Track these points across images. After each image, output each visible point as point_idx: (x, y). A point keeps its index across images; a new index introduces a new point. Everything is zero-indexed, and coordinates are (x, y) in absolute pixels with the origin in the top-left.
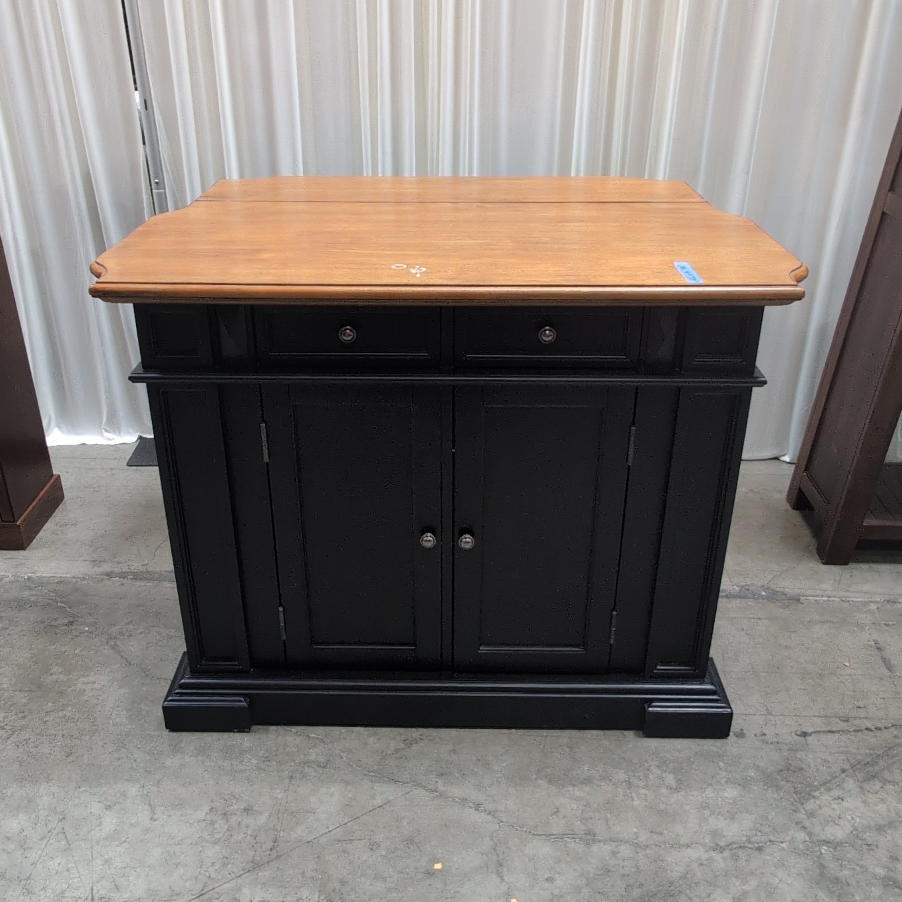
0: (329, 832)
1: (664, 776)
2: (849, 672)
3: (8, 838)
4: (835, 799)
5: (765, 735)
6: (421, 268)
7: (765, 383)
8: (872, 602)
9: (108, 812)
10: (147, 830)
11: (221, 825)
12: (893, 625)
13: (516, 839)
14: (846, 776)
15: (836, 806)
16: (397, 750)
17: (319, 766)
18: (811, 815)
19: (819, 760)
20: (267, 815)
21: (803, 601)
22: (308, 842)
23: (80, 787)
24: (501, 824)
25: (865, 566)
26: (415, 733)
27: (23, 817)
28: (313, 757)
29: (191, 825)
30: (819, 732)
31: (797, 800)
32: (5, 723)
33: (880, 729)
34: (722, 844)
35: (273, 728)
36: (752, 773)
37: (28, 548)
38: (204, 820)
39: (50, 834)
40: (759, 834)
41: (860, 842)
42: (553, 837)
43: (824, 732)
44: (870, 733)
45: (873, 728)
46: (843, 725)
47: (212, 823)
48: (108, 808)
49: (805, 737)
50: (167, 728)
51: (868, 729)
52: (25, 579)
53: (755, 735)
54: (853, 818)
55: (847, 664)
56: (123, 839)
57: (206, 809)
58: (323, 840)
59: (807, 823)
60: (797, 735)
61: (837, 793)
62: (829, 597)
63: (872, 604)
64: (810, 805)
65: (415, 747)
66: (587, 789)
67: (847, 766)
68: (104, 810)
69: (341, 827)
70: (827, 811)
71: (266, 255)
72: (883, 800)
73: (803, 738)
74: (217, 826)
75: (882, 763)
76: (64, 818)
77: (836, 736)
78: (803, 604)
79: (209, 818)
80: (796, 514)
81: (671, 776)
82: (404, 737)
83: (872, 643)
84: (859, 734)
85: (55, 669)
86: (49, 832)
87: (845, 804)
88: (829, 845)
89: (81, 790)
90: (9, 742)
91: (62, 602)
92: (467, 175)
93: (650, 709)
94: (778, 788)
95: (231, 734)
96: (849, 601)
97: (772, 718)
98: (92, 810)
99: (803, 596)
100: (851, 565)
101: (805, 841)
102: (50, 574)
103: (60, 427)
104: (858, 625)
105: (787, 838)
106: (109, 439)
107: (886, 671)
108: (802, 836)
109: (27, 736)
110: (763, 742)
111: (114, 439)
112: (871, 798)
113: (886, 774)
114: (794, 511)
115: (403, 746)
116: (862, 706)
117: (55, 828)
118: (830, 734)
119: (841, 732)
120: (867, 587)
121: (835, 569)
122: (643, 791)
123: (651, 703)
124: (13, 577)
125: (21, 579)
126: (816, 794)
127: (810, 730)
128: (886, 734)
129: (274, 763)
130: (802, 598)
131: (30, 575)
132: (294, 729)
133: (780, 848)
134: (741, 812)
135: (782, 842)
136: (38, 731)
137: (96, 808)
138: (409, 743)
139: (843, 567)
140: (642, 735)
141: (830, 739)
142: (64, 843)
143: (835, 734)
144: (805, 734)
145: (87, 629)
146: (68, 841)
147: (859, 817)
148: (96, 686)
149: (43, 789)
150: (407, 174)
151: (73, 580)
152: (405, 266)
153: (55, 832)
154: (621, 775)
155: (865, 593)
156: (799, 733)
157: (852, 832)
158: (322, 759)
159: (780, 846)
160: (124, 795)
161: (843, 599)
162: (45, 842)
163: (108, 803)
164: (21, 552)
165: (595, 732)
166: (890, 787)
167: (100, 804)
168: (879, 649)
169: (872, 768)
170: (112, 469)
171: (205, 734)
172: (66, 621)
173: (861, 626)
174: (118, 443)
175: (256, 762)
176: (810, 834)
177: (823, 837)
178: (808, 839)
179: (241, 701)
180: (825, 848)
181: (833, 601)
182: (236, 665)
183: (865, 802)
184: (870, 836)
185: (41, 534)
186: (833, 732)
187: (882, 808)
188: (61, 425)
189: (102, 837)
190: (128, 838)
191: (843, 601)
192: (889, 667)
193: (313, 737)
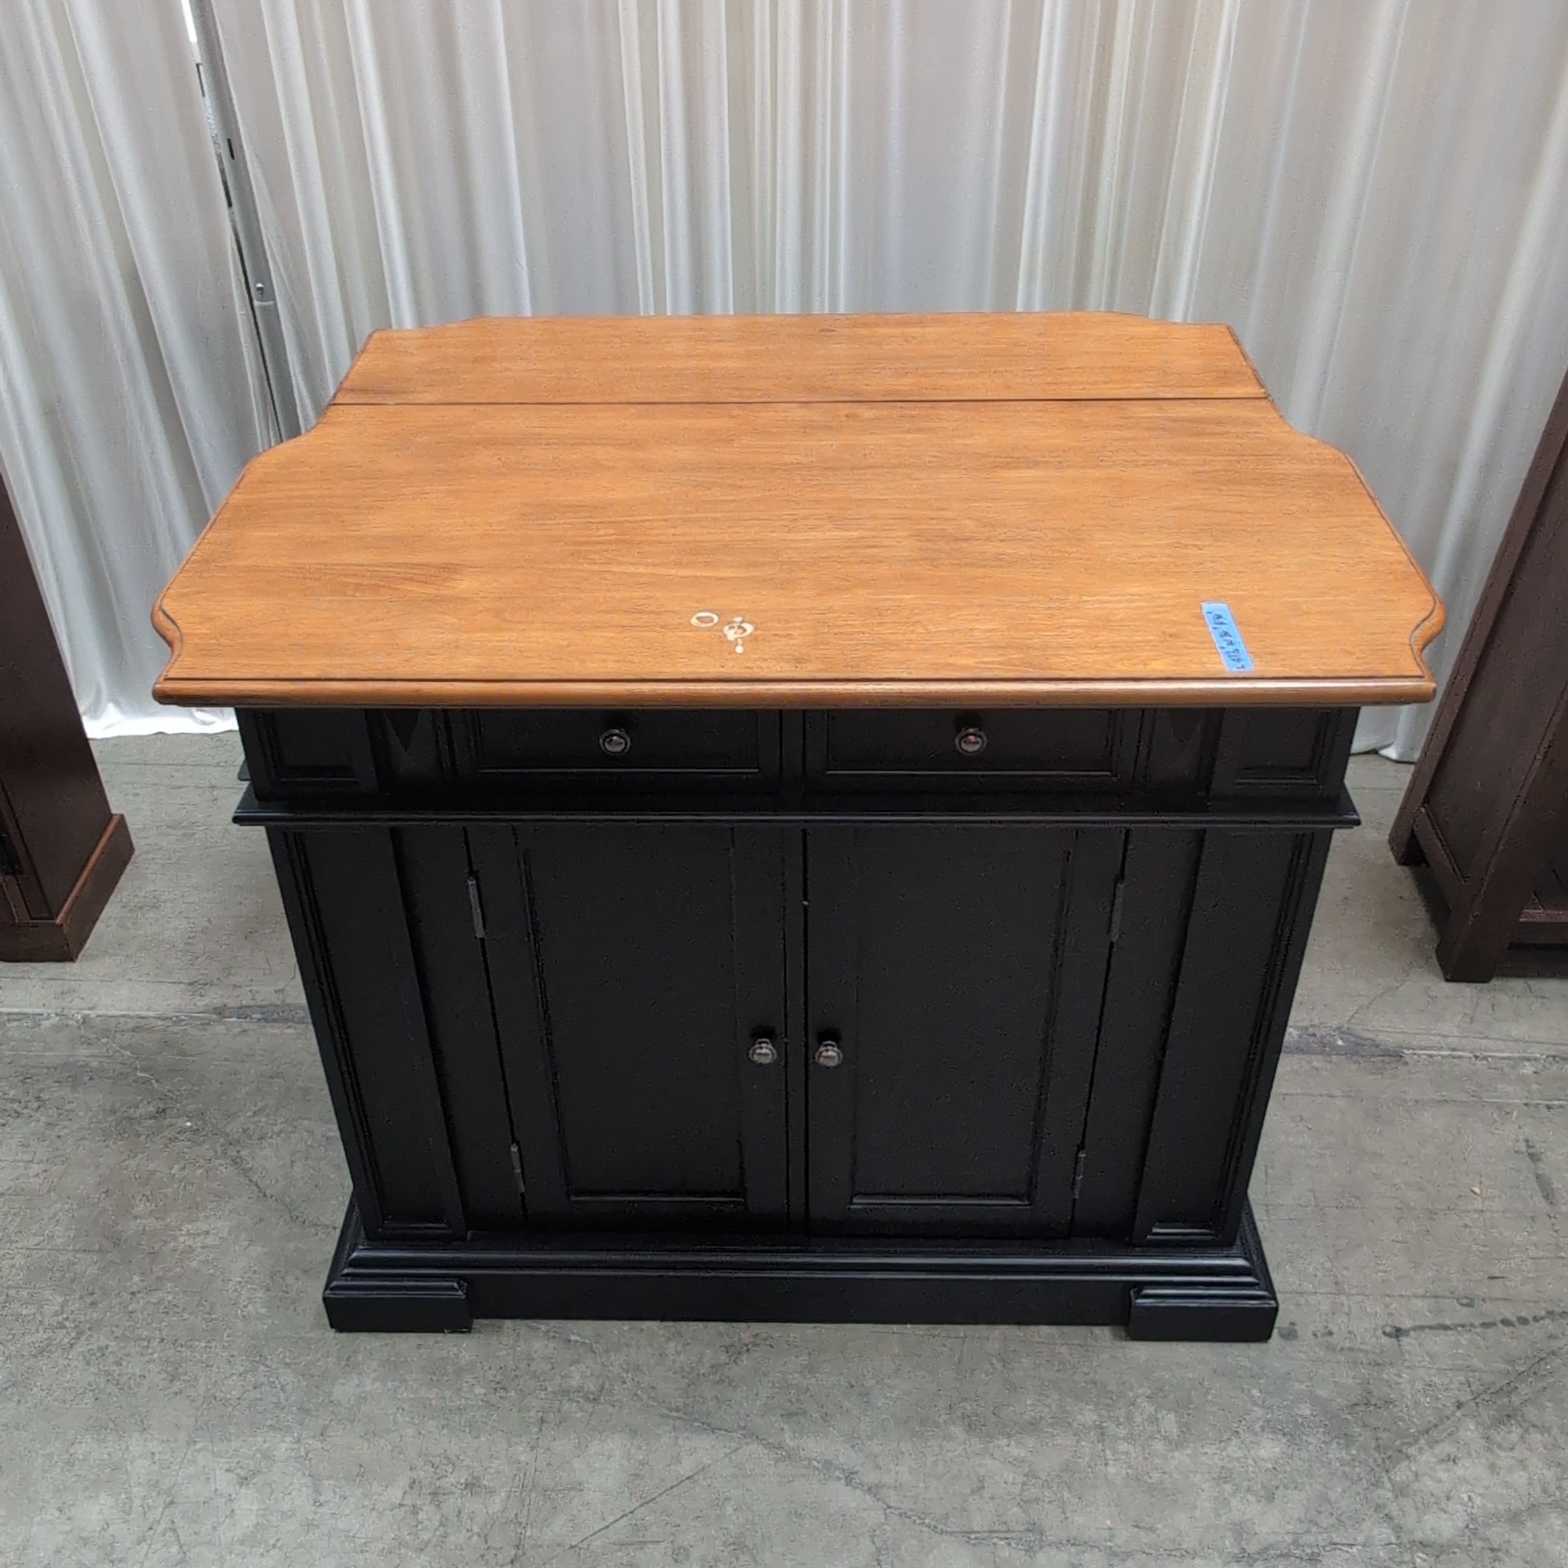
0: (607, 1527)
1: (1160, 1416)
2: (1478, 1205)
3: (85, 1541)
4: (1442, 1461)
5: (1330, 1333)
6: (745, 625)
7: (1358, 823)
8: (1528, 1059)
9: (243, 1491)
10: (309, 1526)
11: (428, 1513)
12: (1561, 1106)
13: (914, 1542)
14: (1464, 1415)
15: (1443, 1476)
16: (715, 1367)
17: (587, 1399)
18: (1401, 1491)
19: (1419, 1385)
20: (503, 1494)
21: (1408, 1060)
22: (572, 1547)
23: (195, 1442)
24: (888, 1511)
25: (1518, 984)
26: (744, 1331)
27: (105, 1499)
28: (575, 1382)
29: (381, 1514)
30: (1422, 1328)
31: (1380, 1461)
32: (65, 1316)
33: (1523, 1321)
34: (1252, 1548)
35: (508, 1323)
36: (1305, 1410)
37: (80, 957)
38: (401, 1505)
39: (152, 1532)
40: (1314, 1529)
41: (1479, 1544)
42: (973, 1536)
43: (1431, 1328)
44: (1507, 1330)
45: (1514, 1319)
46: (1462, 1315)
47: (415, 1510)
48: (244, 1481)
49: (1397, 1337)
50: (332, 1326)
51: (1506, 1322)
52: (77, 1021)
53: (1315, 1335)
54: (1470, 1498)
55: (1477, 1190)
56: (271, 1542)
57: (403, 1482)
58: (597, 1543)
59: (1393, 1509)
60: (1384, 1333)
61: (1447, 1448)
62: (1454, 1050)
63: (1527, 1064)
64: (1401, 1473)
65: (745, 1360)
66: (1030, 1442)
67: (1466, 1397)
68: (237, 1487)
69: (625, 1519)
70: (1428, 1483)
71: (465, 585)
72: (1522, 1464)
73: (1394, 1340)
74: (422, 1516)
75: (1524, 1390)
76: (172, 1503)
77: (1451, 1336)
78: (1406, 1063)
79: (408, 1501)
80: (1404, 872)
81: (1171, 1417)
82: (727, 1341)
83: (1522, 1146)
84: (1490, 1331)
85: (141, 1207)
86: (151, 1528)
87: (1459, 1471)
88: (1428, 1550)
89: (198, 1446)
90: (73, 1354)
91: (143, 1070)
92: (826, 311)
93: (1139, 1301)
94: (1348, 1439)
95: (439, 1337)
96: (1485, 1058)
97: (1343, 1298)
98: (218, 1487)
99: (1409, 1049)
100: (1495, 983)
101: (1391, 1544)
102: (122, 1010)
103: (117, 704)
104: (1500, 1107)
105: (1361, 1539)
106: (204, 723)
107: (1543, 1205)
108: (1384, 1533)
109: (103, 1342)
110: (1327, 1347)
111: (213, 723)
112: (1504, 1459)
113: (1531, 1412)
114: (1399, 868)
115: (723, 1357)
116: (1498, 1274)
117: (159, 1522)
118: (1442, 1332)
119: (1460, 1329)
120: (1519, 1030)
121: (1466, 990)
122: (1123, 1447)
123: (1141, 1290)
124: (57, 1018)
125: (71, 1022)
126: (1412, 1451)
127: (1407, 1324)
128: (1536, 1331)
129: (513, 1394)
130: (1406, 1052)
131: (87, 1012)
132: (544, 1326)
133: (1348, 1555)
134: (1286, 1487)
135: (1351, 1545)
136: (118, 1332)
137: (224, 1482)
138: (735, 1352)
139: (1479, 986)
140: (1123, 1334)
141: (1438, 1342)
142: (174, 1549)
143: (1450, 1332)
144: (1398, 1333)
145: (189, 1124)
146: (181, 1547)
147: (1480, 1495)
148: (209, 1241)
149: (135, 1445)
150: (718, 310)
151: (160, 1023)
152: (716, 618)
153: (160, 1529)
154: (1088, 1416)
155: (1516, 1041)
156: (1388, 1330)
157: (1467, 1527)
158: (591, 1386)
159: (1348, 1552)
160: (268, 1456)
161: (1477, 1054)
162: (145, 1546)
163: (243, 1473)
164: (68, 967)
165: (1045, 1329)
166: (1535, 1437)
167: (230, 1475)
168: (1531, 1155)
169: (1506, 1400)
170: (213, 787)
171: (396, 1337)
172: (151, 1109)
173: (1504, 1111)
174: (222, 730)
175: (483, 1391)
176: (1398, 1529)
177: (1419, 1535)
178: (1394, 1540)
179: (453, 1288)
180: (1421, 1555)
181: (1460, 1057)
182: (444, 1229)
183: (1493, 1468)
184: (1497, 1534)
185: (99, 927)
186: (1446, 1328)
187: (1519, 1478)
188: (120, 700)
189: (236, 1539)
190: (278, 1540)
191: (1477, 1057)
192: (1549, 1195)
193: (576, 1341)
